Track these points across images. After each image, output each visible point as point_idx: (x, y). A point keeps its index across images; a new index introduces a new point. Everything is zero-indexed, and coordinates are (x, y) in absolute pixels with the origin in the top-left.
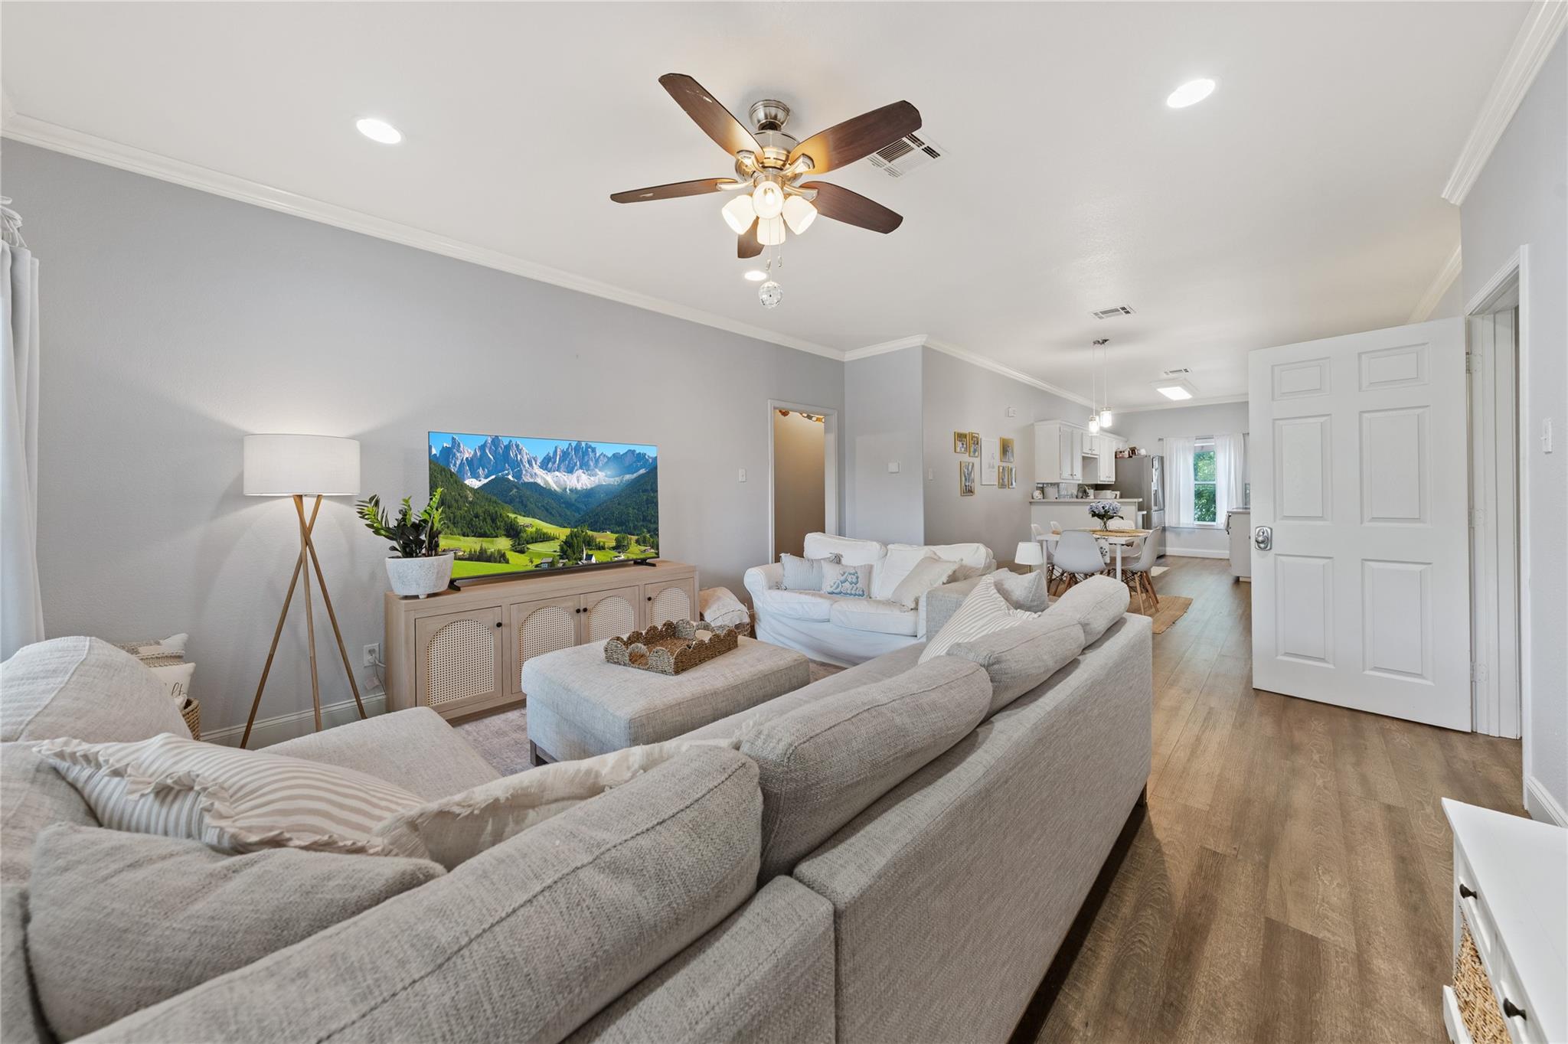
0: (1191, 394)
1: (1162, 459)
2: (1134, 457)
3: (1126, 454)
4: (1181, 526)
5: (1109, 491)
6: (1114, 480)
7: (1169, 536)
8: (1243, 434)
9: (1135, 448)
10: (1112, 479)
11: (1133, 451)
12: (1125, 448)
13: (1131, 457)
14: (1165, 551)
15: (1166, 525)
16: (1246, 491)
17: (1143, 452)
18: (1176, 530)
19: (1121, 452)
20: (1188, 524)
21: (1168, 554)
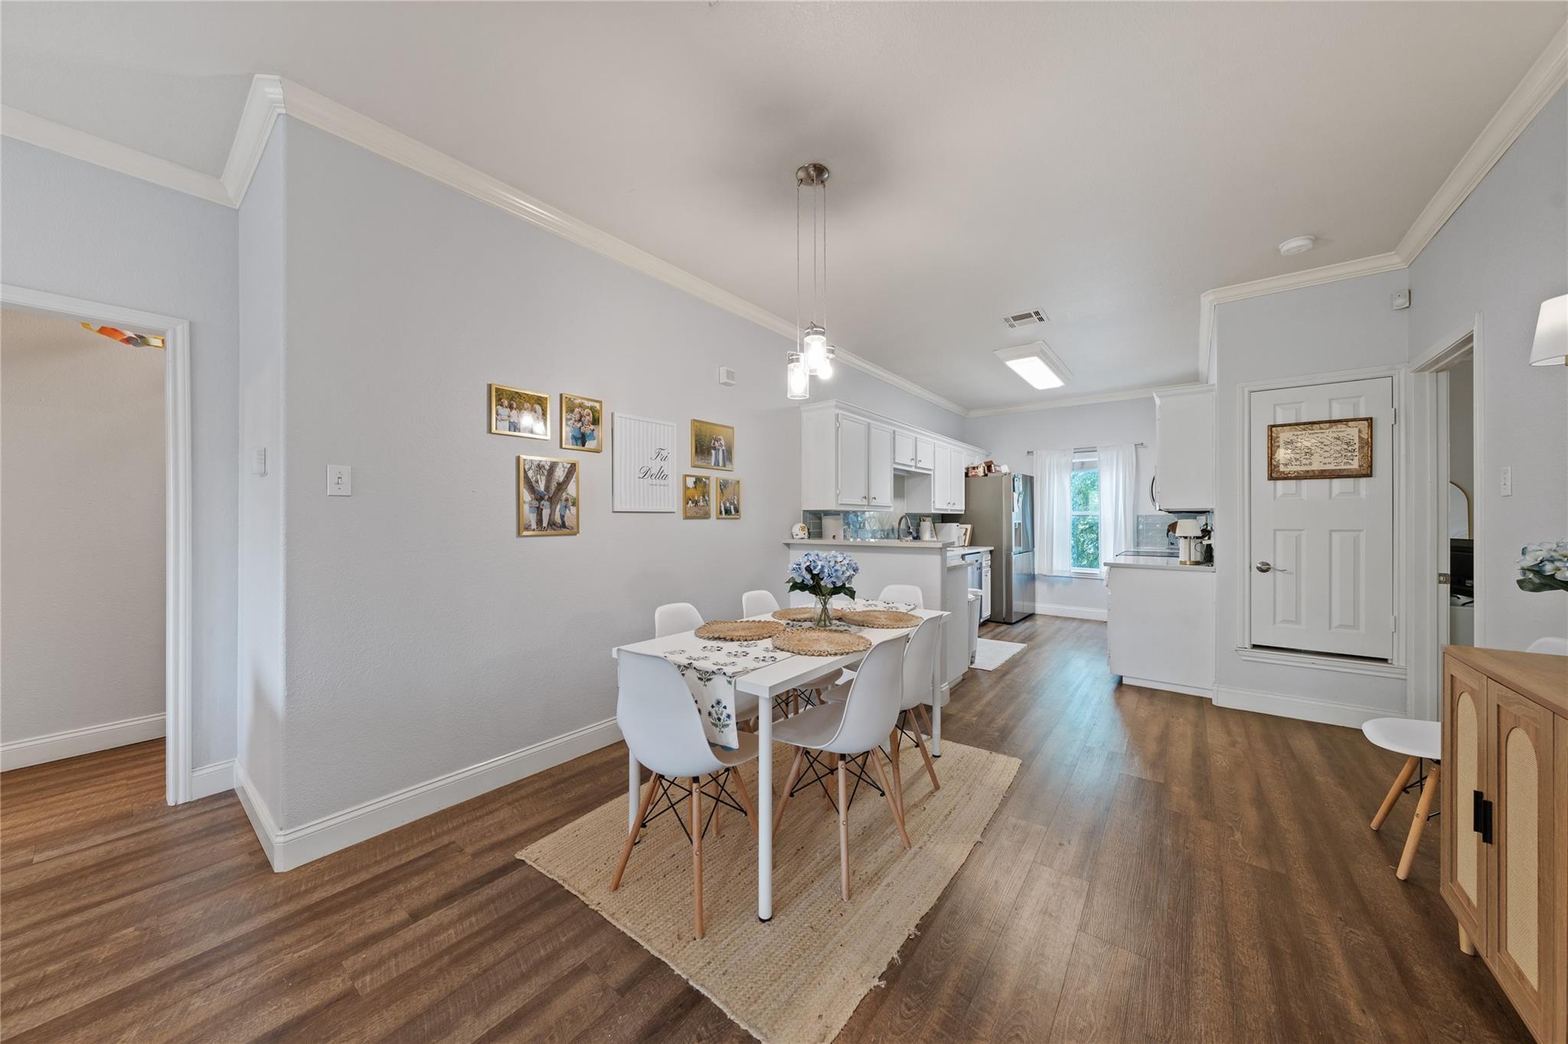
0: (1063, 381)
1: (1029, 481)
2: (989, 474)
3: (980, 472)
4: (1054, 574)
5: (954, 525)
6: (964, 509)
7: (1040, 587)
8: (1136, 445)
9: (991, 462)
10: (959, 507)
11: (989, 466)
12: (979, 461)
13: (986, 475)
14: (1034, 607)
15: (1036, 573)
16: (1138, 527)
17: (1005, 469)
18: (1051, 580)
19: (974, 468)
20: (1062, 571)
21: (1038, 611)
